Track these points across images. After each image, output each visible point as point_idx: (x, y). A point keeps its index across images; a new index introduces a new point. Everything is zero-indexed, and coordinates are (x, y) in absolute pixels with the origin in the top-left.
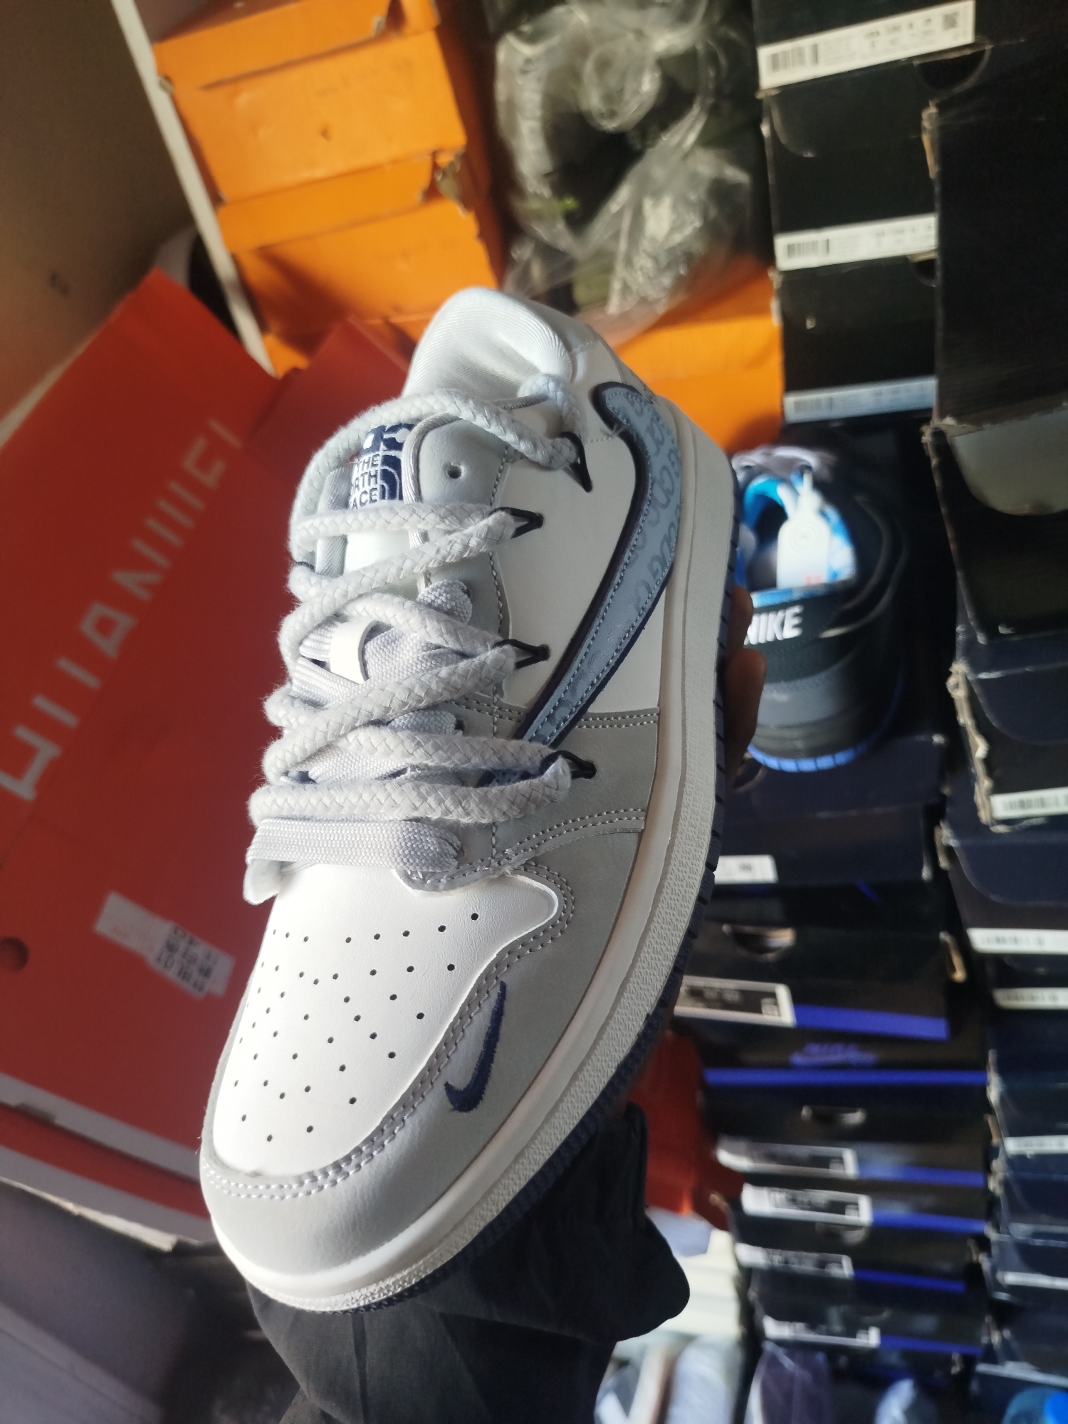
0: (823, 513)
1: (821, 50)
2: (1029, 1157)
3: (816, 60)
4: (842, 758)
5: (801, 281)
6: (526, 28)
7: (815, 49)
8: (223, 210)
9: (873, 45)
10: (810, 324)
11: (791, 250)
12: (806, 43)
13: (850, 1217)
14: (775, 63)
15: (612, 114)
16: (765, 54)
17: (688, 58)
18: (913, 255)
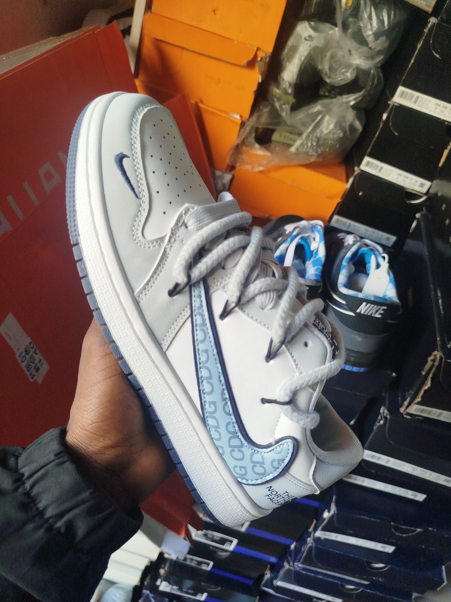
0: (389, 273)
1: (420, 99)
2: (322, 539)
3: (415, 102)
4: (362, 370)
5: (366, 177)
6: (312, 23)
7: (418, 97)
8: (149, 14)
9: (436, 108)
10: (360, 194)
11: (368, 164)
12: (416, 94)
13: (226, 547)
14: (402, 94)
15: (329, 77)
16: (401, 89)
17: (366, 73)
18: (407, 188)
